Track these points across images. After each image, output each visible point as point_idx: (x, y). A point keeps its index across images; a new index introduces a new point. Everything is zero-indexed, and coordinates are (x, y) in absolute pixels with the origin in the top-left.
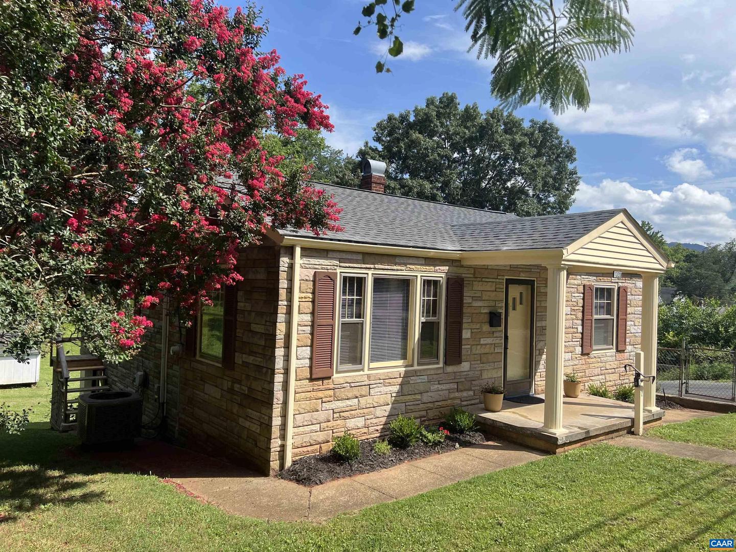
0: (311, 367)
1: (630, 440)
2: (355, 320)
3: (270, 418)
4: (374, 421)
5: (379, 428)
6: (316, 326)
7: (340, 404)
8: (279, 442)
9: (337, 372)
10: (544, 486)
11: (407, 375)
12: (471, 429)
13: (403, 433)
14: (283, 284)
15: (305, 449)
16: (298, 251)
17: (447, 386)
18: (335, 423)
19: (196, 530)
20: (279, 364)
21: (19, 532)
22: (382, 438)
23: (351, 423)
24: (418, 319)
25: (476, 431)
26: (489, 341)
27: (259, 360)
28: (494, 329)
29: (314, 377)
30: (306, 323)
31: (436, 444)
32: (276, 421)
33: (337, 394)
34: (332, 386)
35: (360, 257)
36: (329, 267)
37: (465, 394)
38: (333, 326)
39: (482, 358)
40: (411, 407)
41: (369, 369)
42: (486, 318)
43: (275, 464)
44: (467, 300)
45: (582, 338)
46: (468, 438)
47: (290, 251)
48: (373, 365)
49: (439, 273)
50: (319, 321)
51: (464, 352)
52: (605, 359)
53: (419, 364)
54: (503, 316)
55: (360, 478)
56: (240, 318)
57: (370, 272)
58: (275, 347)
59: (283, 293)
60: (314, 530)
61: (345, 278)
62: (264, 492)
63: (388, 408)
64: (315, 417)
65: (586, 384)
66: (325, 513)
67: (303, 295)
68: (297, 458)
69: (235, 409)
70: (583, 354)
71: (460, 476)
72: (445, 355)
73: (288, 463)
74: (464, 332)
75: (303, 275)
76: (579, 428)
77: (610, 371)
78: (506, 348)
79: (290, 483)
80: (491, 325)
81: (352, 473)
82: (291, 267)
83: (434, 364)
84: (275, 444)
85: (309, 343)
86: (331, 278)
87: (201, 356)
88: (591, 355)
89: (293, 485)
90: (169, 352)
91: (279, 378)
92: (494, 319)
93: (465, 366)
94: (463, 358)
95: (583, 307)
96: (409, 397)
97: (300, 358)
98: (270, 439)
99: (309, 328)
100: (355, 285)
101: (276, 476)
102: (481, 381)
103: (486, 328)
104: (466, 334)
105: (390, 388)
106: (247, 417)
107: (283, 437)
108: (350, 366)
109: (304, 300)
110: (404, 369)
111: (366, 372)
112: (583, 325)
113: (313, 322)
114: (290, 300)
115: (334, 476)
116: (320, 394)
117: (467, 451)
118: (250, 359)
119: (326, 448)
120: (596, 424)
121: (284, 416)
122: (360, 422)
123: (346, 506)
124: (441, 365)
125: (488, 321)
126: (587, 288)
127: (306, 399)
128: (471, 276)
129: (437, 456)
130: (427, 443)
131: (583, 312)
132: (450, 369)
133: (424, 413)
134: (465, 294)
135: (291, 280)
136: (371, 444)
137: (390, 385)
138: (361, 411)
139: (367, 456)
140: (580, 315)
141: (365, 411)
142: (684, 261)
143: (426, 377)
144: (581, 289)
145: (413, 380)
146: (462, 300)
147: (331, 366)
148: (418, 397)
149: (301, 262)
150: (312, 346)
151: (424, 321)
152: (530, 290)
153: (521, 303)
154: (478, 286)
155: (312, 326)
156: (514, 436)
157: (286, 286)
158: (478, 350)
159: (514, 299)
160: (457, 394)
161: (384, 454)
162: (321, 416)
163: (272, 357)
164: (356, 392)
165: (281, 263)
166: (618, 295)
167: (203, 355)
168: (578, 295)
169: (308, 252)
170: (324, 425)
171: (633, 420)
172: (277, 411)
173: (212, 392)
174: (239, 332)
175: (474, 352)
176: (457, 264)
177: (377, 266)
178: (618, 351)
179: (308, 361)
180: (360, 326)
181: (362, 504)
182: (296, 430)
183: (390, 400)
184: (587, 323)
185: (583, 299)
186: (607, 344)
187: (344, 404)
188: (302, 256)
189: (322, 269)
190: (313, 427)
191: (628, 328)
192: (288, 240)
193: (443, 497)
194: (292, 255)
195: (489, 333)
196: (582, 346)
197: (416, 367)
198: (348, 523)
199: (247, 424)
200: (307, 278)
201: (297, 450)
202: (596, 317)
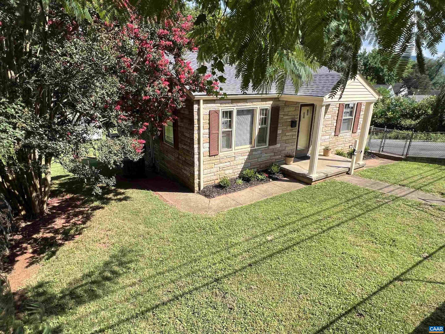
0: (209, 151)
1: (346, 178)
2: (228, 129)
3: (194, 171)
4: (237, 170)
5: (239, 173)
6: (211, 134)
7: (222, 165)
8: (198, 180)
9: (221, 152)
10: (301, 201)
11: (252, 151)
12: (278, 173)
13: (248, 176)
14: (196, 117)
15: (208, 182)
16: (201, 102)
17: (270, 154)
18: (220, 172)
19: (167, 217)
20: (196, 151)
21: (106, 215)
22: (240, 177)
23: (227, 172)
24: (257, 127)
25: (280, 173)
26: (290, 133)
27: (188, 148)
28: (293, 128)
29: (211, 155)
30: (207, 133)
31: (262, 180)
32: (196, 173)
33: (221, 161)
34: (219, 158)
35: (230, 101)
36: (216, 108)
37: (277, 157)
38: (218, 134)
39: (286, 142)
40: (253, 164)
41: (235, 150)
42: (290, 124)
43: (196, 189)
44: (281, 116)
45: (336, 129)
46: (276, 176)
47: (198, 102)
48: (236, 148)
49: (268, 105)
50: (211, 132)
51: (278, 139)
52: (346, 137)
53: (257, 146)
54: (298, 122)
55: (230, 195)
56: (179, 129)
57: (235, 108)
58: (194, 144)
59: (196, 121)
60: (209, 218)
61: (223, 112)
62: (192, 200)
63: (243, 165)
64: (212, 170)
65: (335, 149)
66: (215, 211)
67: (205, 121)
68: (205, 186)
69: (180, 165)
70: (335, 136)
71: (269, 195)
72: (269, 142)
73: (202, 188)
74: (278, 131)
75: (204, 113)
76: (324, 173)
77: (347, 142)
78: (298, 136)
79: (202, 196)
80: (292, 127)
81: (226, 193)
82: (199, 109)
83: (264, 145)
84: (196, 181)
85: (208, 142)
86: (217, 112)
87: (165, 142)
88: (339, 136)
89: (203, 197)
90: (153, 139)
91: (196, 156)
92: (293, 124)
93: (278, 145)
94: (278, 142)
95: (338, 114)
96: (252, 160)
97: (205, 148)
98: (194, 179)
99: (208, 135)
100: (228, 114)
101: (197, 193)
102: (285, 151)
103: (289, 128)
104: (279, 132)
105: (244, 157)
106: (185, 169)
107: (199, 179)
108: (227, 149)
109: (205, 123)
110: (250, 149)
111: (234, 151)
112: (337, 123)
113: (209, 132)
114: (199, 124)
115: (219, 194)
116: (214, 162)
117: (275, 183)
118: (185, 147)
119: (217, 182)
120: (331, 171)
121: (199, 171)
122: (231, 171)
123: (222, 208)
124: (267, 146)
125: (290, 125)
126: (341, 105)
127: (208, 164)
128: (284, 105)
129: (262, 185)
130: (258, 179)
131: (338, 117)
132: (271, 147)
133: (259, 166)
134: (280, 114)
135: (199, 115)
136: (235, 180)
137: (244, 156)
138: (231, 167)
139: (233, 186)
140: (336, 118)
141: (233, 167)
142: (412, 68)
143: (260, 151)
144: (338, 106)
145: (254, 153)
146: (278, 116)
147: (218, 150)
148: (256, 160)
149: (203, 107)
150: (209, 143)
151: (260, 127)
152: (312, 108)
153: (307, 115)
154: (286, 109)
155: (209, 134)
156: (296, 176)
157: (197, 118)
158: (284, 138)
159: (304, 113)
160: (274, 158)
161: (240, 184)
162: (214, 170)
163: (193, 148)
164: (229, 160)
165: (194, 108)
166: (357, 107)
167: (166, 141)
168: (336, 108)
169: (206, 101)
170: (216, 173)
171: (349, 169)
172: (196, 169)
173: (171, 158)
174: (180, 135)
175: (283, 139)
176: (277, 100)
177: (238, 105)
178: (352, 133)
179: (208, 149)
180: (231, 132)
181: (229, 207)
182: (204, 176)
183: (244, 162)
184: (339, 122)
185: (338, 110)
186: (348, 130)
187: (224, 165)
188: (203, 104)
189: (213, 108)
190: (211, 174)
191: (359, 122)
192: (197, 98)
193: (260, 206)
194: (199, 104)
195: (291, 130)
196: (335, 132)
197: (256, 148)
198: (222, 216)
199: (185, 172)
200: (206, 114)
201: (205, 183)
202: (344, 118)
